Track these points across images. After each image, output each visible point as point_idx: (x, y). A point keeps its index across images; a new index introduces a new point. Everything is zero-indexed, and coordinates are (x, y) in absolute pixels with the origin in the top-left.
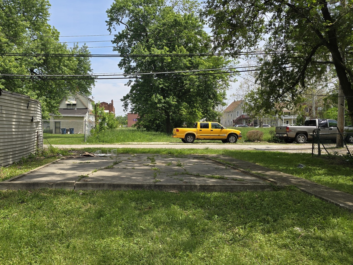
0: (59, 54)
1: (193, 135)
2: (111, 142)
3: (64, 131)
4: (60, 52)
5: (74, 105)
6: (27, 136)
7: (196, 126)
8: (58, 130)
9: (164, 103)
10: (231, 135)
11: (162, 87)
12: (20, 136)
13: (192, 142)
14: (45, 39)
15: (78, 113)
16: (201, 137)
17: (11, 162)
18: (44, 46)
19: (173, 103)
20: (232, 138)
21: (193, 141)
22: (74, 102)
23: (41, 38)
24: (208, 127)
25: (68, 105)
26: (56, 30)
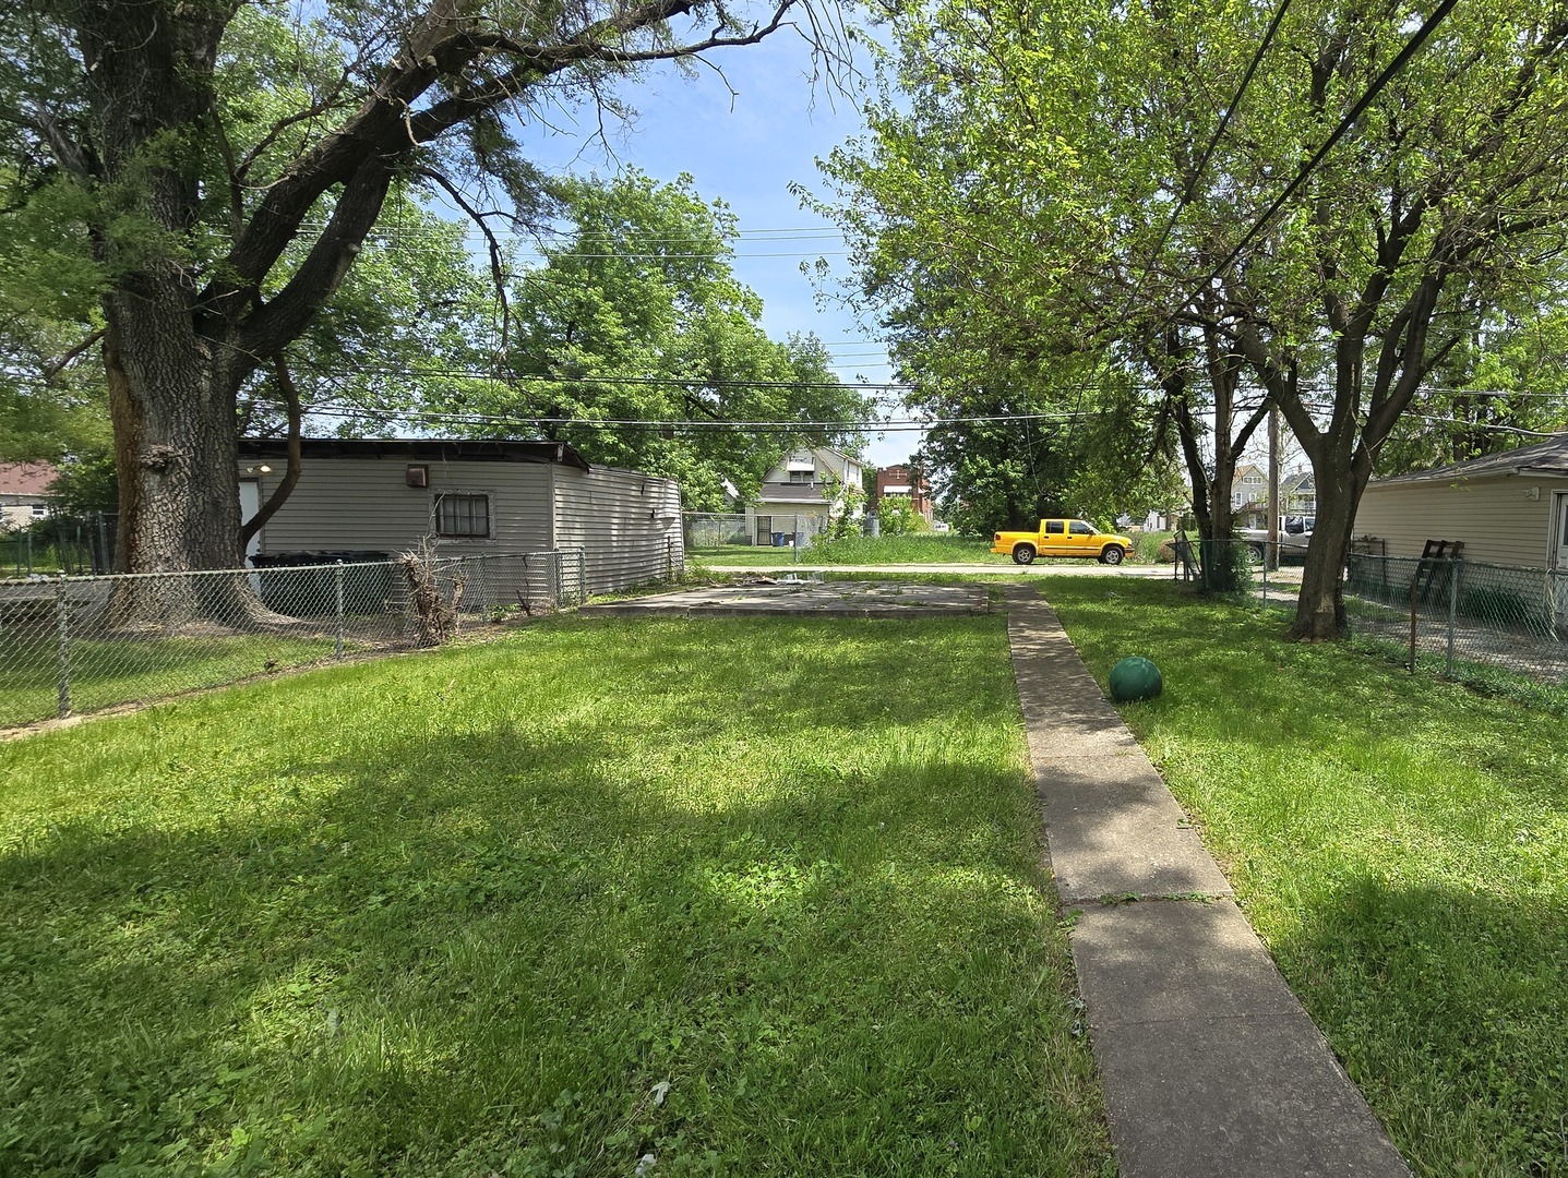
0: (748, 361)
1: (1030, 547)
2: (856, 562)
3: (778, 539)
4: (748, 357)
5: (810, 473)
6: (644, 543)
7: (1035, 529)
8: (765, 538)
9: (994, 475)
10: (1109, 547)
11: (990, 437)
12: (628, 544)
13: (1029, 563)
14: (713, 326)
15: (816, 494)
16: (1047, 552)
17: (611, 590)
18: (712, 343)
19: (1013, 474)
20: (1112, 554)
21: (1031, 560)
22: (809, 467)
23: (704, 325)
24: (1061, 531)
25: (793, 473)
26: (754, 295)
